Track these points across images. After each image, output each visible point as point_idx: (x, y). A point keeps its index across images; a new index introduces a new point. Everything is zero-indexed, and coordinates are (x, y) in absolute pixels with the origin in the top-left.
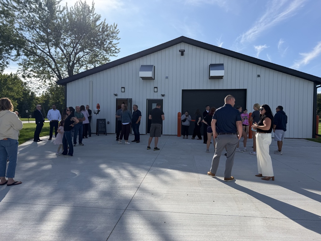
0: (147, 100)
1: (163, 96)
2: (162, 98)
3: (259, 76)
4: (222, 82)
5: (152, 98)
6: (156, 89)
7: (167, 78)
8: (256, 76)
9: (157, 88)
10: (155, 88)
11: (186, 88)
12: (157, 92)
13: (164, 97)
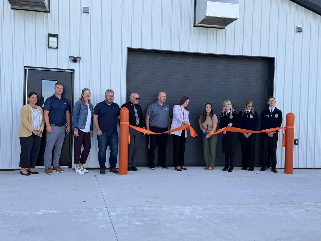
0: (25, 70)
1: (75, 60)
2: (73, 66)
3: (300, 30)
4: (224, 37)
5: (41, 64)
6: (53, 39)
7: (86, 11)
8: (294, 29)
9: (56, 36)
10: (50, 35)
11: (137, 45)
12: (57, 48)
13: (77, 64)
